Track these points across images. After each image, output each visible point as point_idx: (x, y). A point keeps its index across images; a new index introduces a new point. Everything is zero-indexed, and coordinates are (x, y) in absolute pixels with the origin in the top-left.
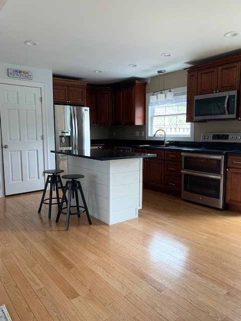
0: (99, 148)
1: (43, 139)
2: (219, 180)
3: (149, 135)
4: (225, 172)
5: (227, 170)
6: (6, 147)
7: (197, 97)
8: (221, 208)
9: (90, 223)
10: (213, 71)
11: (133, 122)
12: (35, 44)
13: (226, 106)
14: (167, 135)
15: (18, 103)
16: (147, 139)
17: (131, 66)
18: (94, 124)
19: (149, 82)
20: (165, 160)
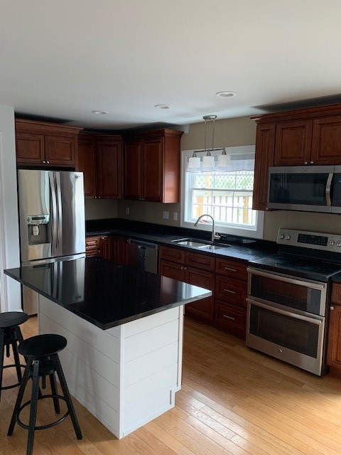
0: (101, 239)
2: (317, 326)
3: (186, 220)
4: (328, 311)
5: (332, 308)
7: (273, 170)
8: (320, 375)
9: (79, 437)
10: (304, 127)
11: (159, 199)
13: (328, 190)
14: (218, 223)
16: (182, 226)
17: (158, 107)
18: (93, 197)
19: (186, 131)
20: (215, 274)
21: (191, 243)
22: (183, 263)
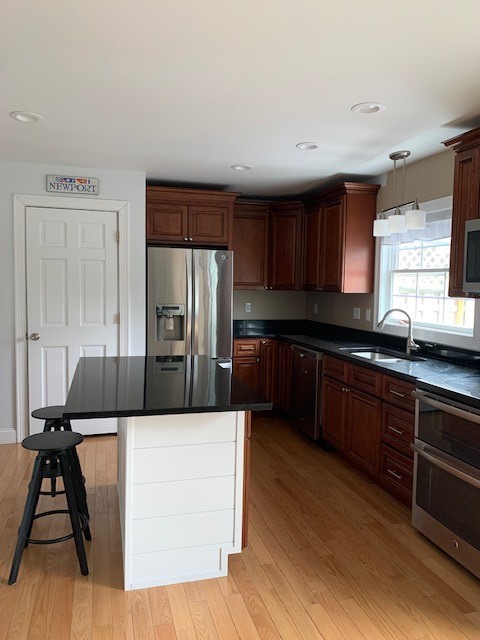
0: (261, 343)
1: (118, 323)
3: (380, 319)
6: (35, 337)
12: (35, 119)
14: (415, 323)
15: (66, 246)
16: (375, 329)
17: (302, 147)
18: (262, 288)
19: (384, 184)
20: (382, 400)
21: (377, 355)
22: (346, 381)
